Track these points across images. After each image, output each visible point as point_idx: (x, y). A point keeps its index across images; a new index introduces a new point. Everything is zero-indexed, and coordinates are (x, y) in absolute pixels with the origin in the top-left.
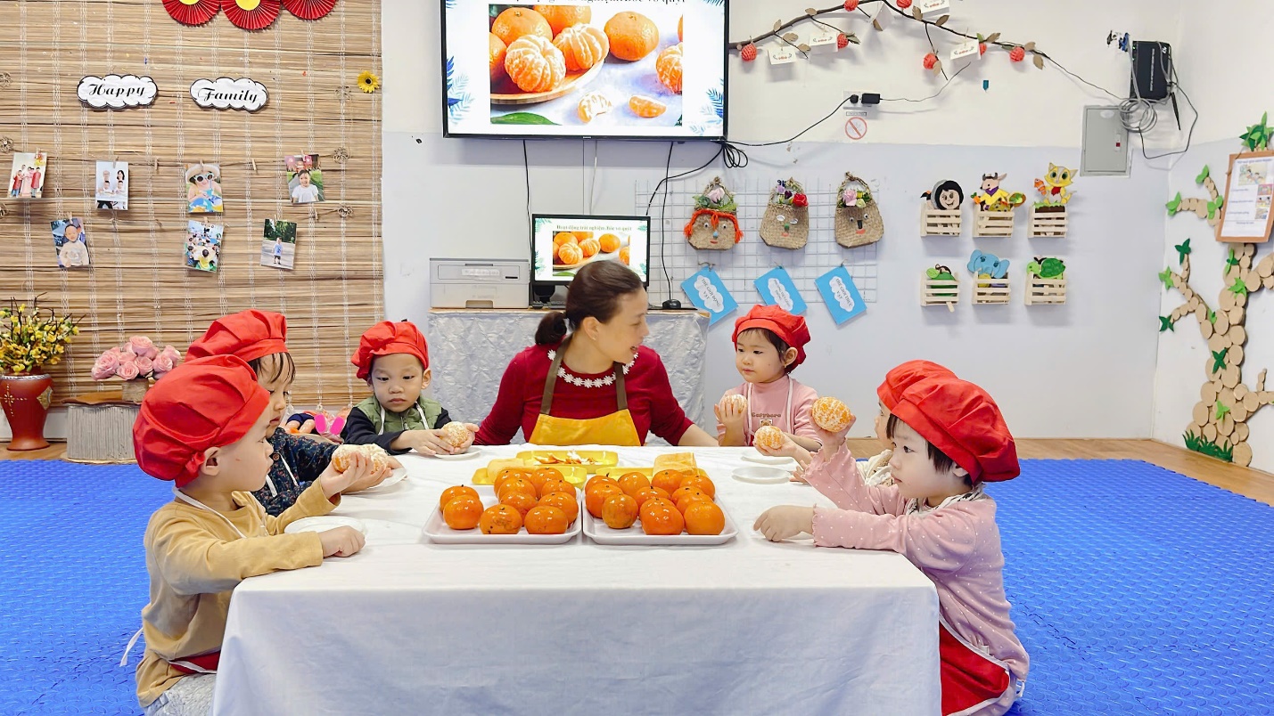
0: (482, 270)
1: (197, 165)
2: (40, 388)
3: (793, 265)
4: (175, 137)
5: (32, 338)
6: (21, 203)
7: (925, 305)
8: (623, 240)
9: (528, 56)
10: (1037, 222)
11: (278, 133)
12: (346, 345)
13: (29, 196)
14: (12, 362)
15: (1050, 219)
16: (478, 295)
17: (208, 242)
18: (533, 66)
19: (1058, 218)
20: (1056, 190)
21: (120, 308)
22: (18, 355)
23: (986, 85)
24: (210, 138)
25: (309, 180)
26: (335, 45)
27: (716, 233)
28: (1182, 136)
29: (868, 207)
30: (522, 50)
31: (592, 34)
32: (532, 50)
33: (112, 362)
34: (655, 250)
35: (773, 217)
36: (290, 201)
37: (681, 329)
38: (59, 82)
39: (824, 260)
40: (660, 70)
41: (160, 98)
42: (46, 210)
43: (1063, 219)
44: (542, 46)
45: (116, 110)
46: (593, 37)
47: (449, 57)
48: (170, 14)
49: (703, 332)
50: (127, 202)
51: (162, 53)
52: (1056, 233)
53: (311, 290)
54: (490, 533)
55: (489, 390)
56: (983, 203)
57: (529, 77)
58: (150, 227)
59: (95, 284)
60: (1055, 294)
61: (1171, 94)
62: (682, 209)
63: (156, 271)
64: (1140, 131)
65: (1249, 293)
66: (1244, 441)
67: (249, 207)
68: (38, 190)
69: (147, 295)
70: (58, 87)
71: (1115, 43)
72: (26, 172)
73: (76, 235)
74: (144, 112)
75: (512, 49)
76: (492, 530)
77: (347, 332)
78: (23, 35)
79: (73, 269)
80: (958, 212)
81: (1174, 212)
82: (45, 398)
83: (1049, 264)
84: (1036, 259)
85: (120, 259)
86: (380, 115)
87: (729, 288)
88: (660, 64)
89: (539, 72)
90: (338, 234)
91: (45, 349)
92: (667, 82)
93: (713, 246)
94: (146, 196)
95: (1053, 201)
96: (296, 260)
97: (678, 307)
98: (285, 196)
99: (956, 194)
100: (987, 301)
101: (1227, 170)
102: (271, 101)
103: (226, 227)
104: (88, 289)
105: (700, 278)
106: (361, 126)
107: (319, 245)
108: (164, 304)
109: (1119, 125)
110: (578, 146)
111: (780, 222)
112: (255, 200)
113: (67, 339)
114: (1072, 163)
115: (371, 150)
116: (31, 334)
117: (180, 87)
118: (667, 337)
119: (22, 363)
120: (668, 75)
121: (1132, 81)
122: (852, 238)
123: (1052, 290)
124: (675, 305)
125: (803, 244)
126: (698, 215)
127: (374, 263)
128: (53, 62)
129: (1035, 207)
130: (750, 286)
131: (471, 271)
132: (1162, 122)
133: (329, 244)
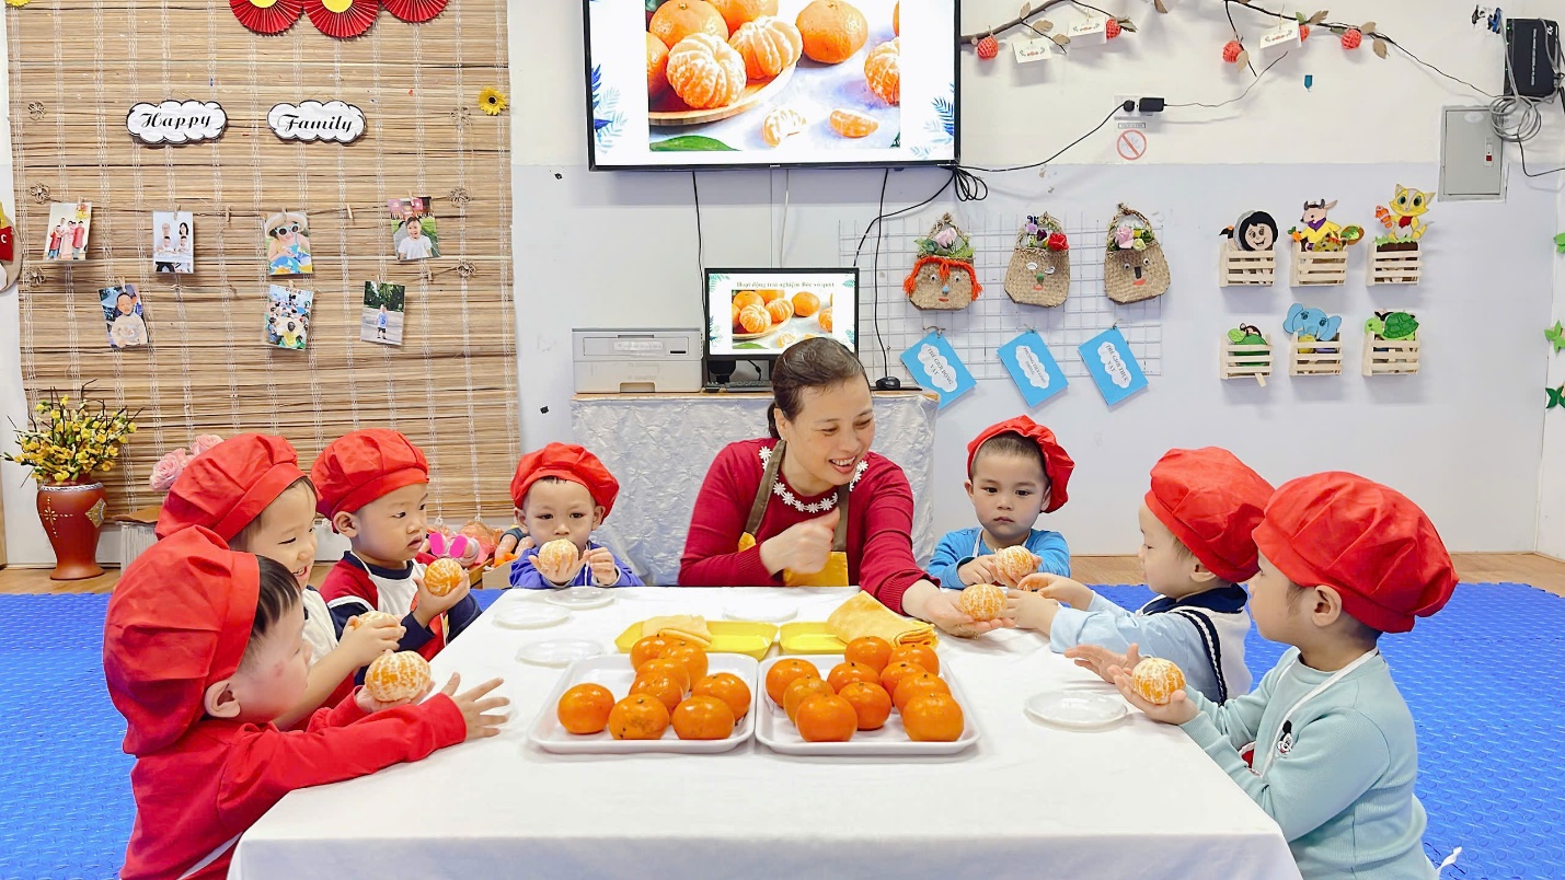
0: (639, 343)
1: (279, 214)
2: (89, 502)
3: (1050, 328)
4: (249, 178)
5: (78, 437)
6: (61, 267)
7: (1227, 378)
8: (824, 300)
9: (696, 61)
10: (1379, 265)
11: (379, 170)
12: (471, 441)
13: (70, 258)
14: (53, 469)
15: (1397, 259)
16: (636, 375)
17: (294, 311)
18: (704, 74)
19: (1408, 259)
20: (1405, 221)
21: (188, 398)
22: (61, 459)
24: (294, 179)
25: (419, 229)
26: (448, 55)
27: (946, 288)
29: (1149, 248)
30: (688, 53)
31: (780, 30)
32: (702, 53)
34: (864, 312)
35: (1022, 265)
36: (396, 257)
37: (900, 417)
38: (104, 111)
39: (1090, 321)
40: (870, 75)
41: (230, 129)
42: (93, 275)
43: (1415, 259)
44: (715, 48)
45: (176, 145)
46: (782, 34)
47: (594, 66)
48: (240, 20)
49: (931, 420)
50: (192, 262)
51: (231, 71)
52: (1405, 279)
53: (426, 371)
54: (622, 737)
55: (650, 500)
56: (1305, 241)
57: (698, 89)
58: (222, 295)
59: (156, 368)
60: (1405, 361)
61: (1559, 89)
62: (900, 257)
63: (231, 350)
64: (1519, 140)
67: (344, 266)
68: (82, 249)
69: (220, 381)
70: (104, 118)
71: (1483, 22)
72: (66, 227)
73: (130, 307)
74: (211, 148)
75: (675, 52)
76: (625, 734)
77: (471, 424)
78: (58, 53)
79: (127, 349)
80: (1270, 254)
82: (96, 514)
83: (1395, 321)
84: (1377, 314)
85: (186, 337)
86: (508, 143)
87: (964, 360)
88: (869, 67)
89: (711, 81)
90: (458, 299)
91: (94, 452)
92: (880, 90)
93: (942, 305)
94: (216, 255)
95: (1402, 235)
96: (405, 333)
97: (897, 387)
99: (1268, 229)
100: (1311, 372)
102: (369, 129)
103: (317, 292)
104: (147, 375)
106: (483, 160)
107: (434, 313)
108: (243, 393)
109: (1491, 134)
110: (763, 177)
111: (1032, 272)
112: (352, 257)
113: (122, 439)
115: (498, 189)
116: (78, 433)
117: (255, 114)
118: (883, 427)
119: (66, 469)
120: (881, 81)
121: (1506, 73)
122: (1128, 289)
123: (1400, 355)
124: (892, 383)
125: (1062, 299)
126: (922, 265)
127: (504, 335)
128: (95, 86)
129: (1376, 245)
130: (992, 356)
131: (625, 343)
132: (1549, 126)
133: (447, 312)
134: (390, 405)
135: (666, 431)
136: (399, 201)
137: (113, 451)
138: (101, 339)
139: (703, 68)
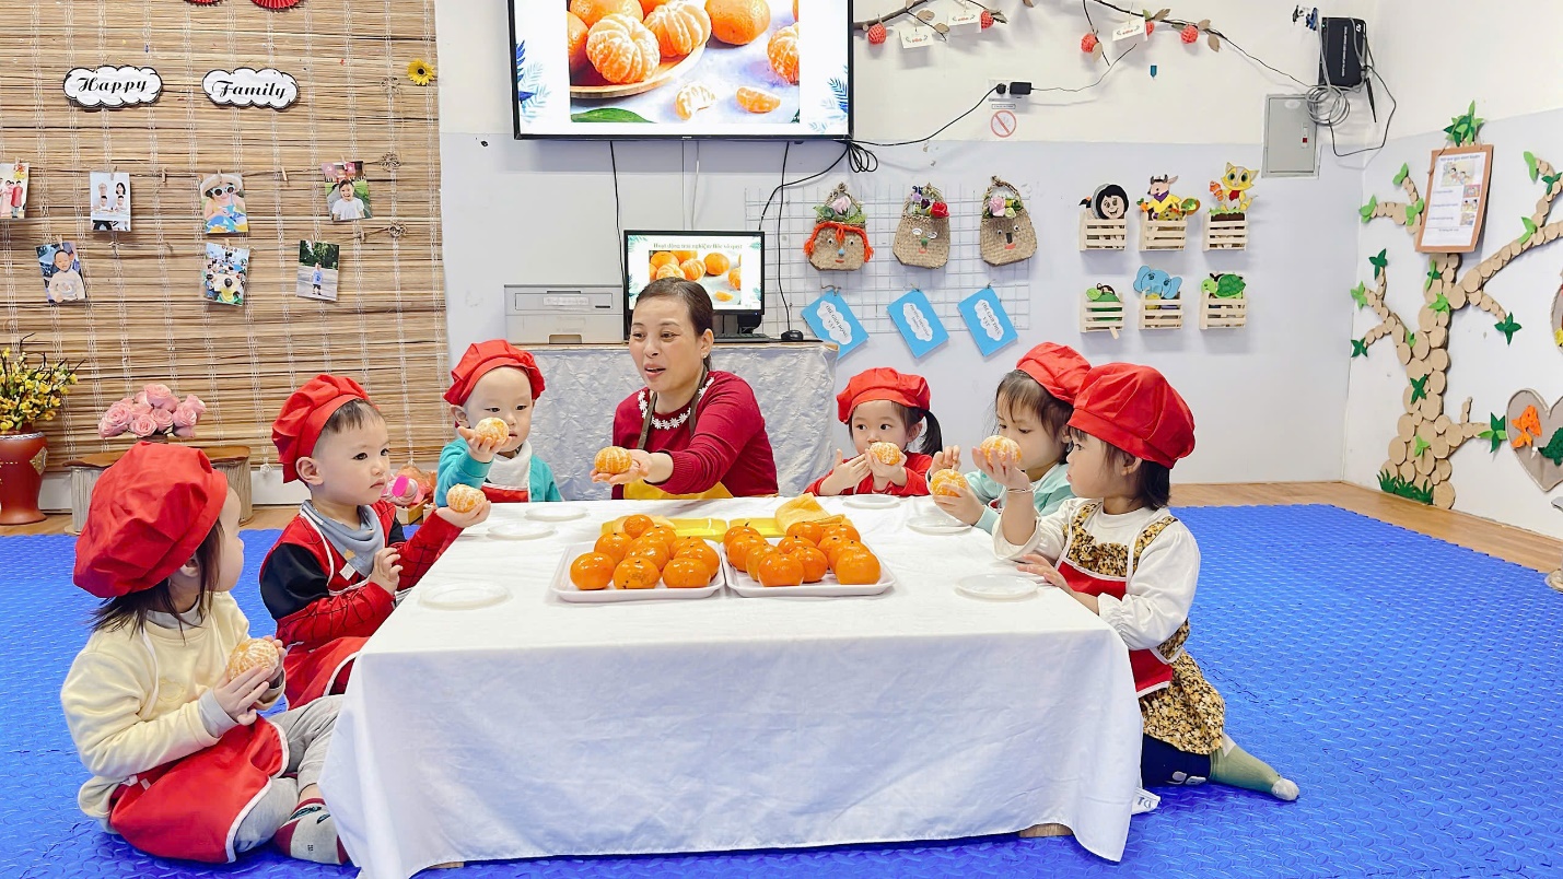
0: (567, 299)
1: (214, 176)
2: (32, 450)
3: (932, 288)
4: (186, 141)
5: (21, 389)
7: (1086, 331)
8: (733, 260)
9: (614, 40)
10: (1213, 232)
11: (312, 135)
12: (404, 391)
13: (9, 216)
15: (1228, 228)
16: (564, 327)
17: (231, 269)
18: (621, 52)
19: (1237, 228)
20: (1234, 195)
21: (125, 351)
22: (4, 410)
23: (1154, 70)
24: (229, 142)
25: (352, 192)
26: (378, 28)
27: (842, 250)
28: (1378, 131)
29: (1019, 216)
30: (606, 32)
31: (691, 13)
32: (618, 32)
33: (125, 416)
34: (770, 272)
35: (908, 230)
36: (330, 218)
37: (805, 365)
38: (40, 75)
39: (968, 281)
40: (773, 56)
41: (165, 94)
42: (30, 233)
43: (1242, 228)
44: (631, 28)
45: (112, 109)
46: (692, 17)
47: (519, 42)
49: (831, 367)
50: (129, 221)
51: (166, 39)
52: (1234, 245)
53: (360, 325)
54: (625, 588)
55: (580, 441)
56: (1151, 211)
57: (616, 66)
58: (159, 252)
59: (93, 322)
60: (1234, 316)
61: (1366, 80)
62: (800, 225)
63: (168, 306)
64: (1330, 124)
65: (1452, 311)
66: (1446, 480)
67: (279, 226)
68: (21, 209)
69: (160, 335)
70: (40, 82)
71: (1302, 20)
72: (4, 187)
73: (68, 264)
74: (146, 111)
75: (594, 31)
76: (627, 586)
77: (403, 375)
79: (64, 304)
80: (1122, 222)
81: (1369, 219)
82: (39, 461)
83: (1226, 282)
84: (1212, 275)
85: (123, 292)
86: (436, 113)
87: (858, 316)
88: (772, 49)
89: (628, 58)
90: (390, 257)
91: (37, 402)
92: (781, 70)
93: (839, 266)
94: (152, 214)
95: (1230, 207)
96: (339, 288)
97: (800, 339)
98: (324, 212)
99: (1120, 201)
100: (1157, 326)
101: (1428, 169)
102: (302, 96)
103: (252, 250)
104: (85, 329)
105: (824, 304)
106: (413, 126)
107: (367, 270)
108: (180, 345)
109: (1306, 118)
110: (676, 147)
111: (917, 236)
112: (287, 218)
113: (63, 389)
114: (1252, 162)
115: (427, 155)
116: (19, 385)
117: (190, 80)
118: (790, 374)
119: (10, 419)
120: (782, 61)
121: (1321, 65)
122: (1000, 253)
123: (1230, 311)
124: (796, 336)
125: (942, 262)
126: (820, 229)
127: (434, 292)
128: (32, 51)
129: (1210, 215)
130: (883, 312)
131: (554, 299)
132: (1357, 112)
133: (380, 270)
134: (326, 357)
135: (594, 378)
136: (332, 166)
137: (56, 402)
138: (40, 295)
139: (620, 47)
